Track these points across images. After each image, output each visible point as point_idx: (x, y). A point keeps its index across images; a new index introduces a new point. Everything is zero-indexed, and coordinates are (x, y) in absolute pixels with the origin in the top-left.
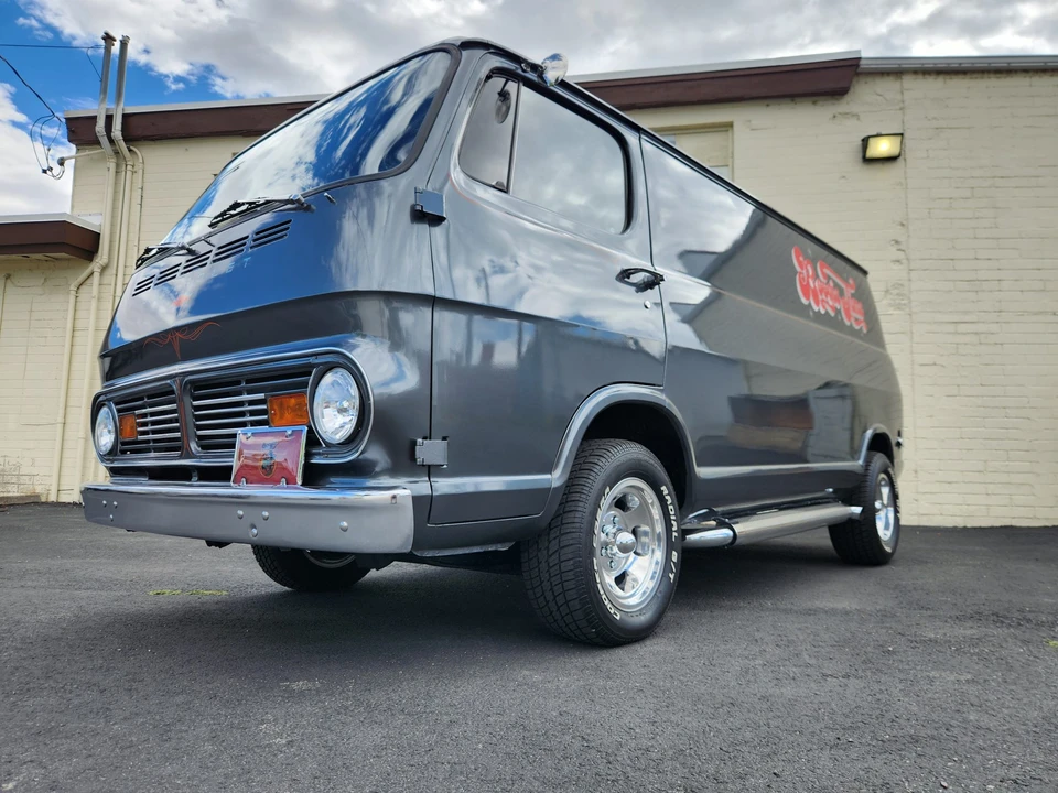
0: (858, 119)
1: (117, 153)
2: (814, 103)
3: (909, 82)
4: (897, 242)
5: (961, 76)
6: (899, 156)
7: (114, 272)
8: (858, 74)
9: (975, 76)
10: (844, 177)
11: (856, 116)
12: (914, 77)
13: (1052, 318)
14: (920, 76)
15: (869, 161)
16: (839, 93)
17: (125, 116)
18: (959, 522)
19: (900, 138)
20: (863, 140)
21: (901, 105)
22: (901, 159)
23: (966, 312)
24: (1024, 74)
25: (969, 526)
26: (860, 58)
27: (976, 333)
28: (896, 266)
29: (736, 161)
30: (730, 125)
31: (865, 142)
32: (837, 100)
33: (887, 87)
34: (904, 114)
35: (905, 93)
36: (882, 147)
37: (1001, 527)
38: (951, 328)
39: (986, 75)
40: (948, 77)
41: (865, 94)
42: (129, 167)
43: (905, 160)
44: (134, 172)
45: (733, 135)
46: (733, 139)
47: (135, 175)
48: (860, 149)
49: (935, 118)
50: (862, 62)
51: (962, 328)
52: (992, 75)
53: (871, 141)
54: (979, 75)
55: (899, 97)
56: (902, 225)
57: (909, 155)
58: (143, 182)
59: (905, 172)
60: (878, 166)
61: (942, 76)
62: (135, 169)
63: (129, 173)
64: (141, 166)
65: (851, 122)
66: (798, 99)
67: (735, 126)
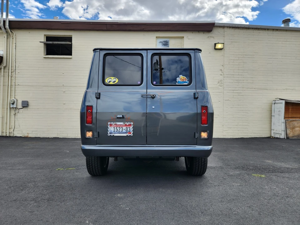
1: (7, 32)
2: (204, 33)
3: (226, 29)
4: (221, 70)
5: (238, 29)
7: (8, 68)
8: (214, 26)
9: (241, 29)
10: (210, 53)
11: (213, 37)
12: (227, 28)
13: (255, 90)
14: (229, 28)
15: (215, 49)
16: (209, 31)
17: (9, 21)
18: (232, 137)
19: (223, 44)
21: (224, 35)
22: (223, 49)
23: (236, 88)
24: (252, 29)
25: (234, 138)
26: (215, 23)
27: (238, 93)
28: (221, 76)
30: (183, 37)
31: (215, 44)
32: (209, 33)
33: (221, 30)
34: (224, 38)
35: (225, 32)
36: (219, 46)
37: (241, 138)
38: (232, 91)
39: (244, 29)
40: (235, 29)
41: (215, 31)
42: (11, 37)
44: (13, 38)
45: (184, 40)
47: (13, 39)
48: (214, 46)
49: (231, 39)
50: (215, 24)
51: (235, 91)
52: (245, 29)
53: (217, 44)
55: (223, 33)
56: (223, 66)
57: (225, 48)
58: (16, 42)
59: (224, 52)
60: (218, 51)
61: (233, 28)
62: (13, 37)
63: (11, 39)
64: (15, 37)
65: (212, 39)
66: (200, 32)
67: (184, 38)
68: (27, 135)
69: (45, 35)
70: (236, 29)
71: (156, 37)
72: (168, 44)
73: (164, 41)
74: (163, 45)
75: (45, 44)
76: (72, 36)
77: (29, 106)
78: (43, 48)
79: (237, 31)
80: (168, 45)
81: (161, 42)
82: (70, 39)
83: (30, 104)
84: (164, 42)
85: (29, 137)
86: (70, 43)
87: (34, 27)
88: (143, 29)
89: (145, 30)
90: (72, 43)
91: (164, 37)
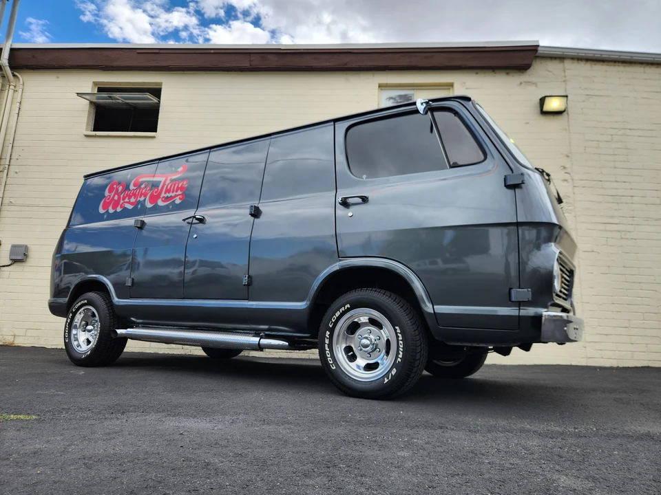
0: (536, 86)
1: (3, 77)
2: (508, 73)
3: (568, 64)
4: (564, 168)
5: (601, 63)
6: (564, 111)
9: (610, 64)
10: (528, 123)
11: (535, 84)
12: (571, 61)
14: (576, 61)
15: (544, 113)
16: (523, 68)
17: (12, 50)
18: (614, 364)
19: (566, 98)
20: (541, 99)
21: (564, 79)
22: (565, 113)
23: (612, 217)
24: (640, 65)
25: (621, 366)
26: (538, 46)
27: (619, 231)
28: (565, 183)
30: (452, 85)
31: (542, 101)
32: (523, 73)
33: (555, 66)
34: (566, 84)
35: (567, 71)
36: (554, 104)
37: (642, 367)
38: (602, 227)
39: (617, 64)
40: (593, 63)
41: (540, 70)
42: (11, 87)
43: (568, 114)
44: (15, 91)
45: (453, 91)
46: (453, 94)
47: (16, 93)
48: (538, 105)
49: (586, 89)
50: (539, 49)
51: (610, 227)
52: (620, 64)
53: (547, 99)
54: (613, 63)
55: (563, 74)
56: (568, 156)
57: (570, 111)
58: (22, 98)
59: (568, 122)
60: (551, 117)
62: (16, 89)
63: (11, 91)
64: (21, 86)
65: (531, 88)
66: (497, 71)
67: (455, 86)
68: (12, 340)
69: (95, 84)
70: (596, 63)
71: (379, 87)
73: (400, 96)
75: (91, 103)
76: (161, 84)
77: (29, 260)
78: (86, 114)
79: (600, 69)
81: (391, 98)
82: (157, 92)
83: (31, 254)
84: (400, 99)
85: (16, 345)
86: (155, 100)
87: (70, 63)
88: (346, 64)
89: (349, 66)
90: (159, 101)
91: (400, 84)
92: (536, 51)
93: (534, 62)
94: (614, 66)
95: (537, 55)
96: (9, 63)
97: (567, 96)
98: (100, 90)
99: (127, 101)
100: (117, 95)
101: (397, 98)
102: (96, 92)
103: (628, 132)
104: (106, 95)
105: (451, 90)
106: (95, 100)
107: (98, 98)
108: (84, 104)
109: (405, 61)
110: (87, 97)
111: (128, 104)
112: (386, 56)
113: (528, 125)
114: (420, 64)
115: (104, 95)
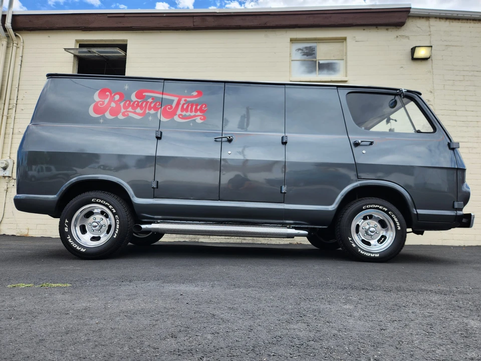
0: (409, 39)
1: (8, 37)
2: (387, 29)
3: (433, 22)
4: (429, 101)
5: (457, 21)
6: (429, 58)
7: (3, 102)
9: (464, 21)
10: (402, 67)
11: (408, 37)
12: (436, 20)
14: (438, 20)
15: (414, 59)
16: (400, 25)
17: (14, 16)
19: (431, 48)
20: (412, 49)
21: (429, 33)
23: (463, 137)
25: (466, 245)
26: (410, 8)
27: (467, 147)
29: (348, 57)
30: (345, 39)
31: (413, 50)
32: (398, 29)
33: (422, 23)
34: (431, 37)
35: (431, 27)
36: (421, 53)
39: (469, 21)
40: (451, 21)
41: (412, 26)
42: (15, 45)
43: (432, 60)
44: (17, 48)
45: (346, 43)
46: (346, 46)
47: (18, 49)
48: (410, 54)
49: (445, 41)
50: (411, 10)
52: (471, 21)
53: (417, 49)
54: (466, 21)
55: (428, 29)
56: (431, 92)
57: (433, 58)
58: (23, 53)
59: (432, 66)
60: (419, 63)
61: (448, 20)
62: (19, 46)
63: (14, 48)
64: (22, 44)
65: (406, 40)
66: (379, 27)
67: (348, 40)
68: (26, 233)
69: (77, 41)
70: (453, 21)
71: (291, 40)
72: (314, 52)
73: (306, 48)
74: (304, 55)
75: (75, 56)
76: (126, 41)
79: (456, 25)
80: (314, 54)
81: (299, 49)
82: (124, 47)
84: (307, 50)
85: (30, 236)
86: (123, 53)
87: (58, 26)
88: (266, 24)
89: (268, 25)
90: (126, 54)
91: (306, 38)
92: (409, 11)
93: (407, 20)
94: (467, 23)
95: (409, 15)
96: (12, 26)
97: (431, 47)
98: (81, 46)
99: (102, 54)
100: (94, 50)
101: (304, 50)
102: (78, 48)
103: (476, 73)
104: (86, 50)
105: (344, 43)
106: (77, 54)
107: (80, 52)
108: (70, 57)
109: (311, 21)
110: (72, 51)
111: (102, 56)
112: (297, 17)
113: (402, 69)
114: (322, 23)
115: (85, 50)
